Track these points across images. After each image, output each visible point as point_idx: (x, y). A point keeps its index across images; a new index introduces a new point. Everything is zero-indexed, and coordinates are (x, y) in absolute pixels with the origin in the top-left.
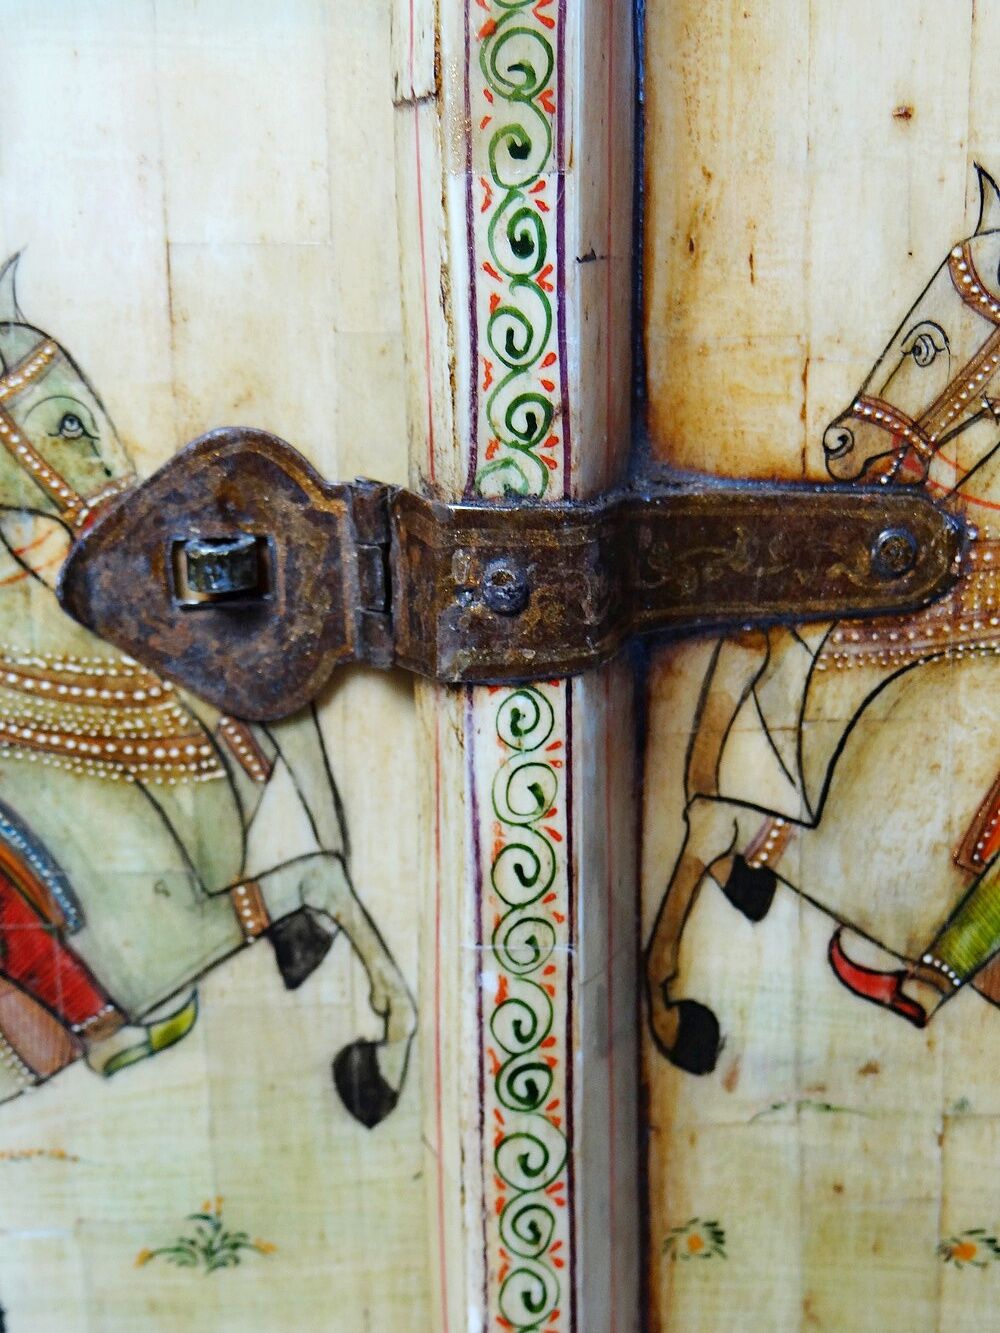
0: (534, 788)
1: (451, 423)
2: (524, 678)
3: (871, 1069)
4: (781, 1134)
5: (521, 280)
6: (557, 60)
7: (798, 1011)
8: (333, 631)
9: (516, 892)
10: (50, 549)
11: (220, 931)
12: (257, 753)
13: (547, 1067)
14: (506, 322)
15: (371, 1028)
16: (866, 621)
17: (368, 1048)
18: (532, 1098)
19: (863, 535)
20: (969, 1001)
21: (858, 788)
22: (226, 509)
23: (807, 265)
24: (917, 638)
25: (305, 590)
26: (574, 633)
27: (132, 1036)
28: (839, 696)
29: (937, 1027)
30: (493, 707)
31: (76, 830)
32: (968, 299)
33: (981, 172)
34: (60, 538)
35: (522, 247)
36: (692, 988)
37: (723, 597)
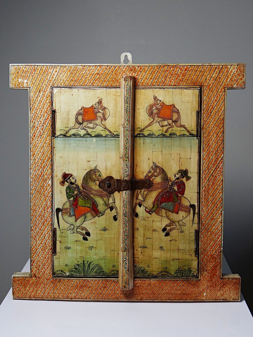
0: (127, 197)
1: (122, 175)
2: (126, 190)
3: (148, 218)
4: (142, 222)
5: (127, 168)
6: (129, 156)
7: (143, 213)
8: (115, 188)
9: (125, 203)
10: (98, 183)
11: (107, 207)
12: (110, 196)
13: (127, 214)
14: (126, 170)
15: (116, 214)
16: (147, 188)
17: (115, 216)
18: (126, 216)
19: (147, 183)
20: (154, 213)
21: (147, 199)
22: (109, 181)
23: (143, 167)
24: (150, 189)
25: (113, 185)
26: (129, 187)
27: (101, 214)
28: (145, 193)
29: (152, 215)
30: (124, 192)
31: (98, 201)
32: (153, 169)
33: (153, 162)
34: (98, 182)
35: (127, 166)
36: (136, 212)
37: (138, 187)
